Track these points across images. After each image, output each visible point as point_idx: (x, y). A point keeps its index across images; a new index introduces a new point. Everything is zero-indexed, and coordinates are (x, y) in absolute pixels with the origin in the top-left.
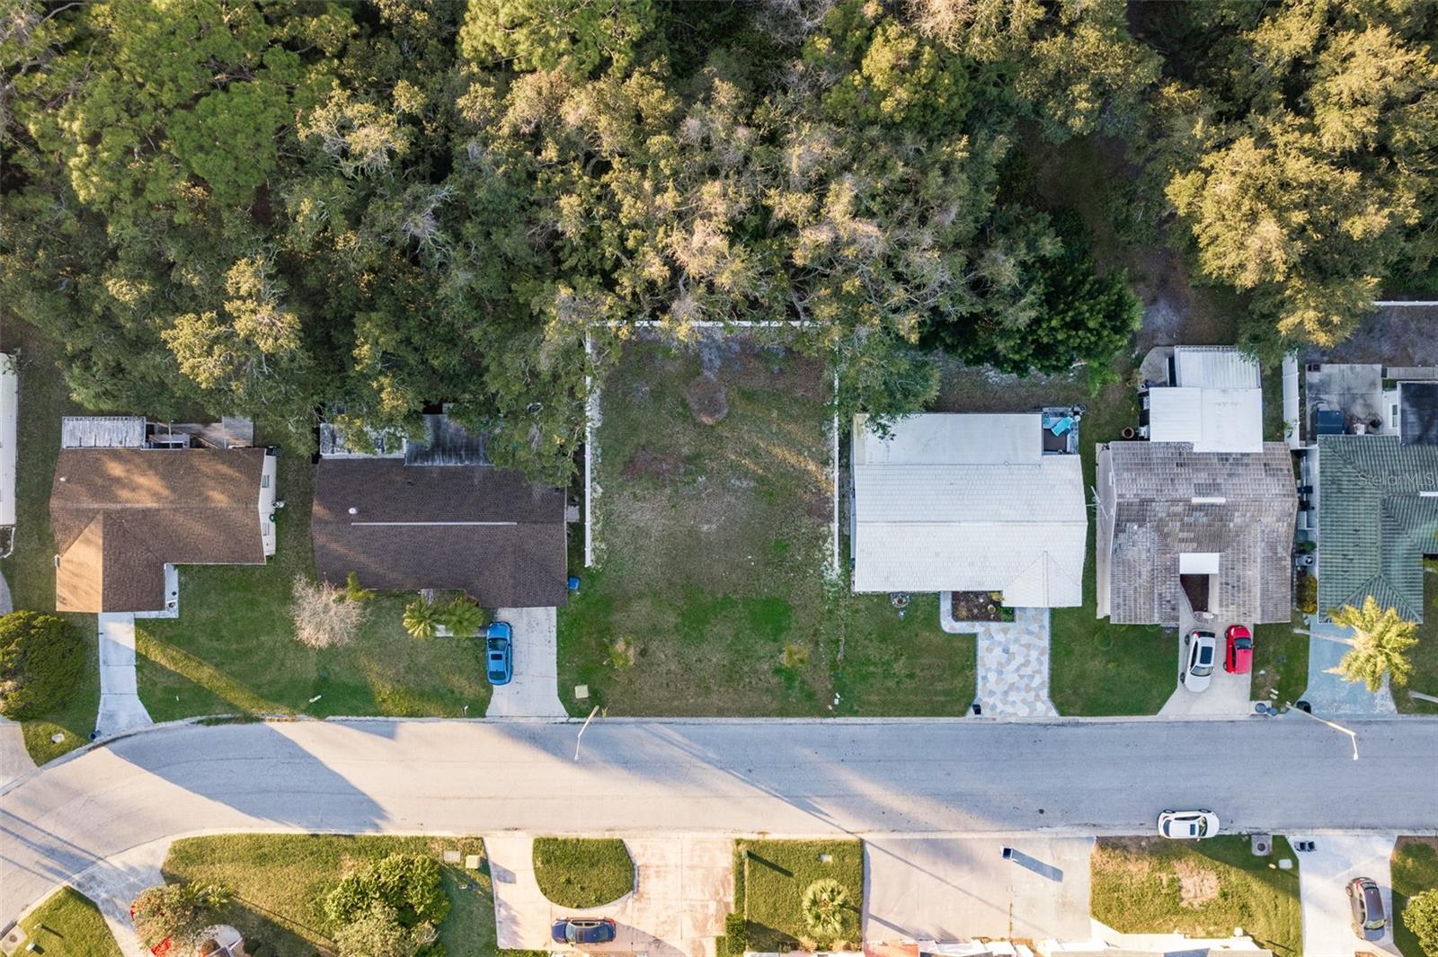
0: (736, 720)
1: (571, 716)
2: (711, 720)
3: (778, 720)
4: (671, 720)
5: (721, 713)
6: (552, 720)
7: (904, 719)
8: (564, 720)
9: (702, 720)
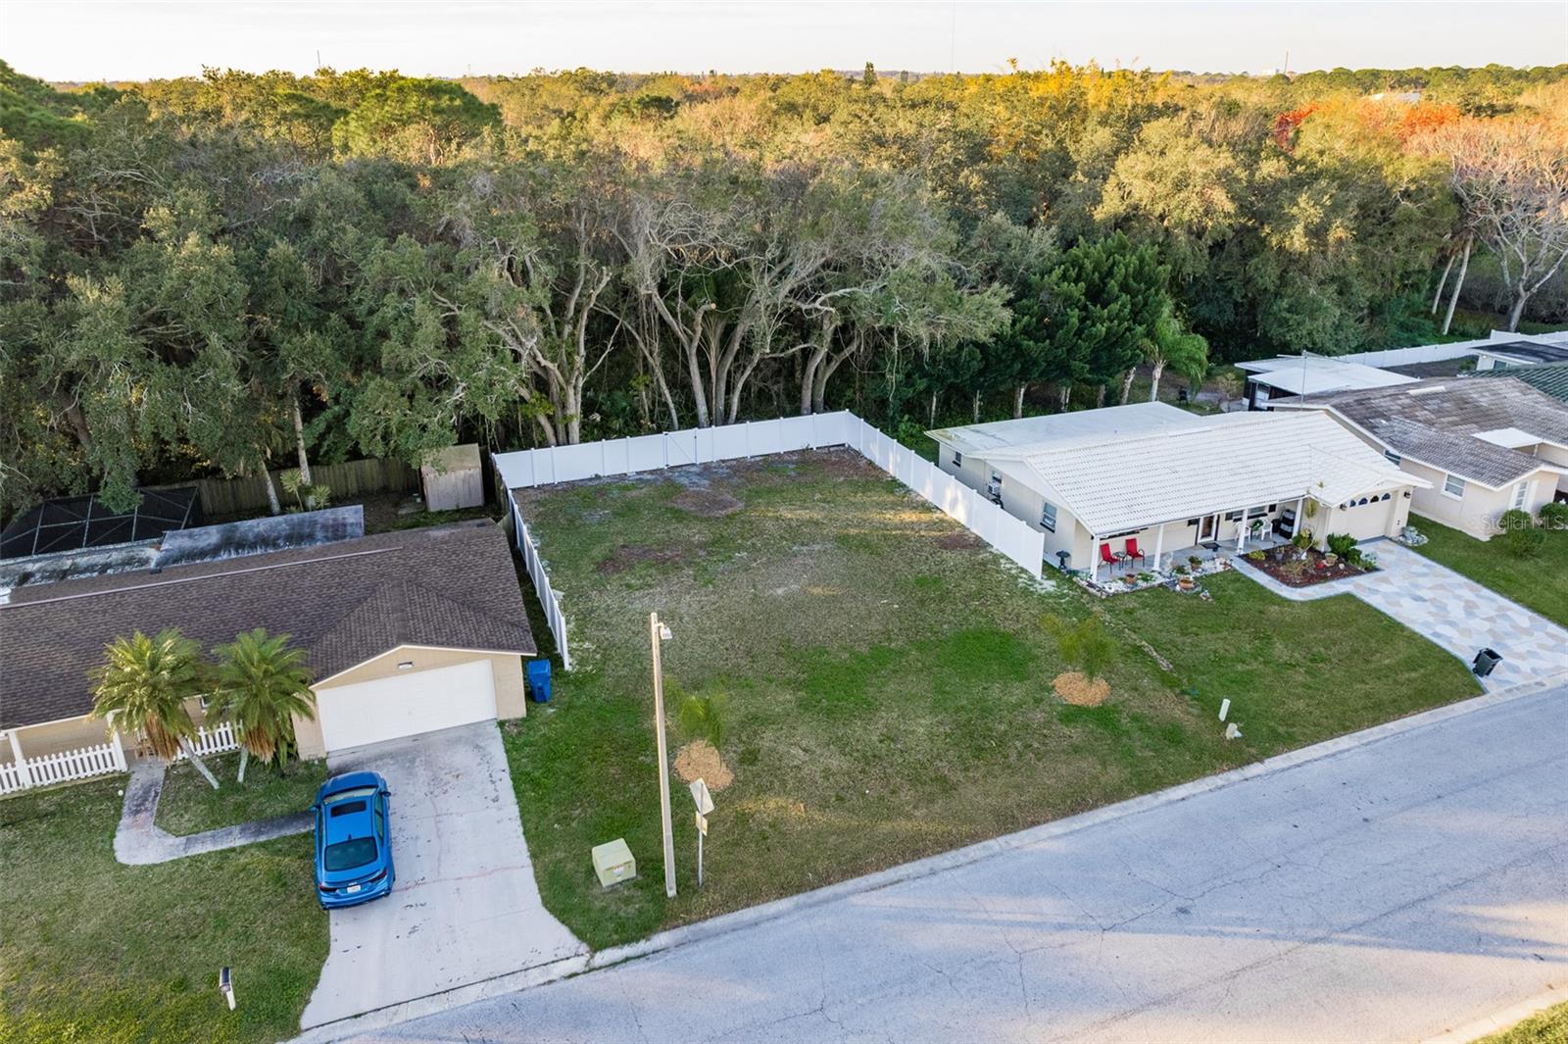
0: (1056, 828)
1: (596, 947)
2: (995, 844)
3: (1148, 800)
4: (891, 874)
5: (1007, 823)
6: (536, 977)
7: (1392, 726)
8: (576, 964)
9: (974, 851)
